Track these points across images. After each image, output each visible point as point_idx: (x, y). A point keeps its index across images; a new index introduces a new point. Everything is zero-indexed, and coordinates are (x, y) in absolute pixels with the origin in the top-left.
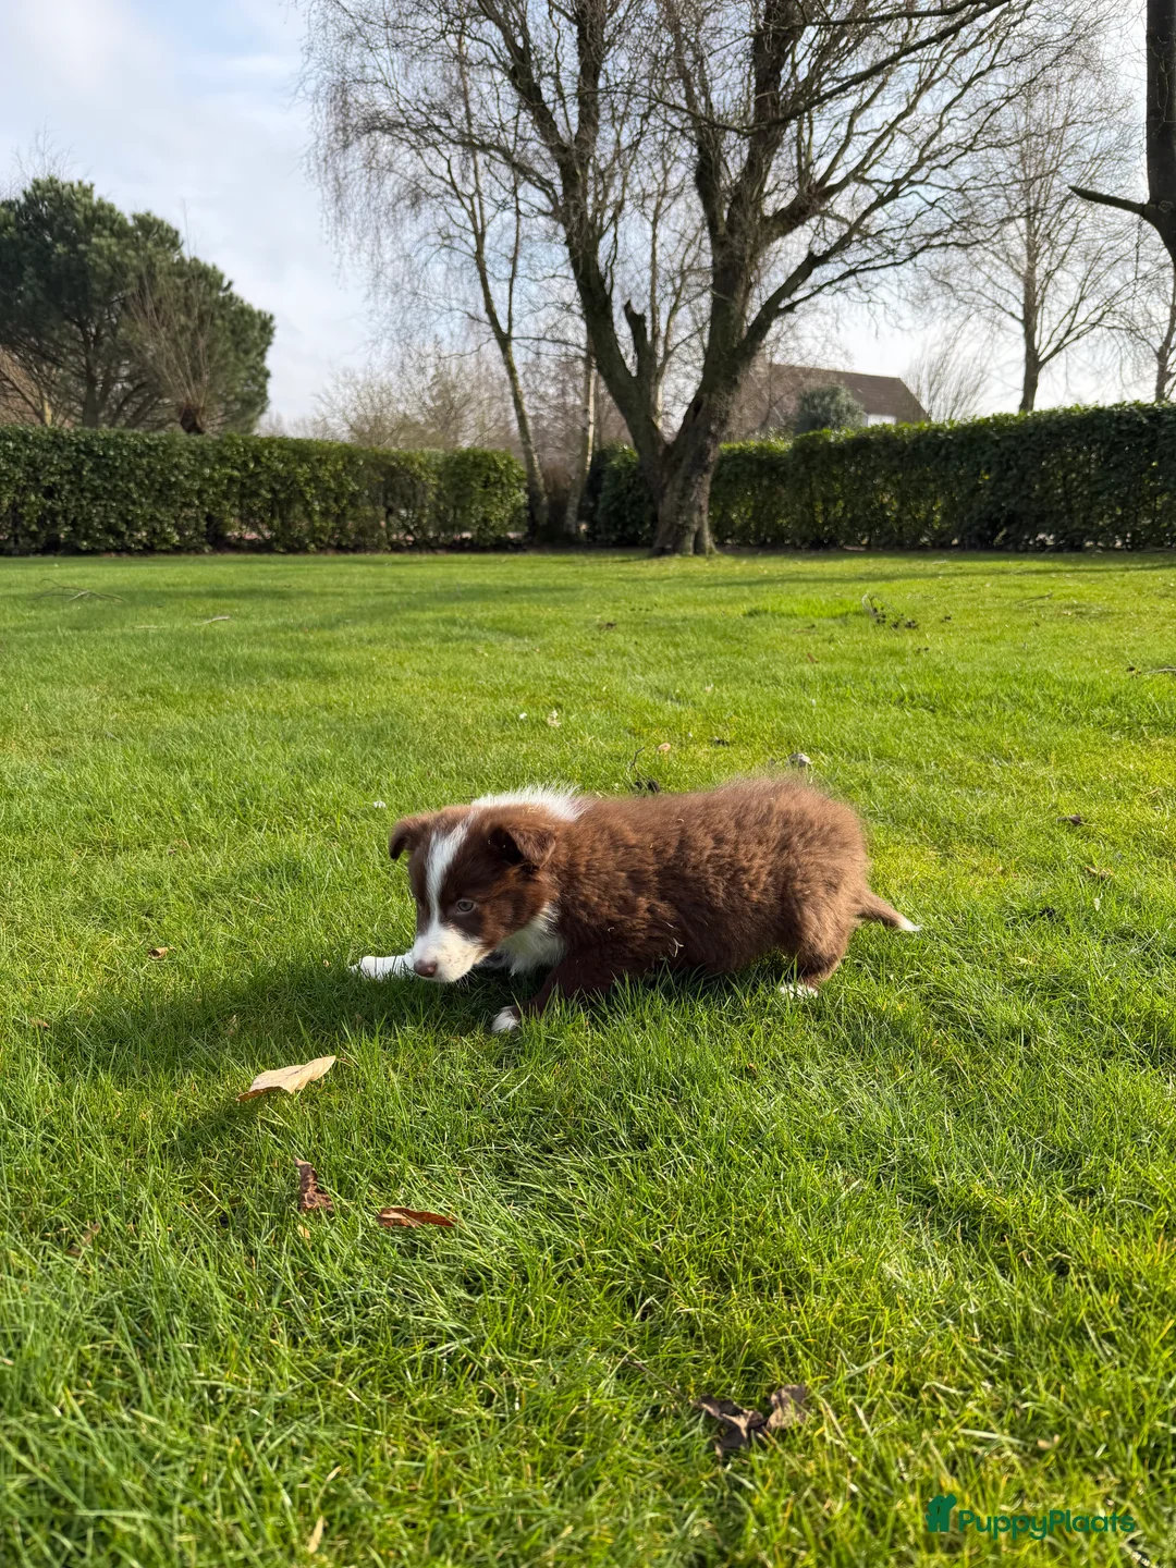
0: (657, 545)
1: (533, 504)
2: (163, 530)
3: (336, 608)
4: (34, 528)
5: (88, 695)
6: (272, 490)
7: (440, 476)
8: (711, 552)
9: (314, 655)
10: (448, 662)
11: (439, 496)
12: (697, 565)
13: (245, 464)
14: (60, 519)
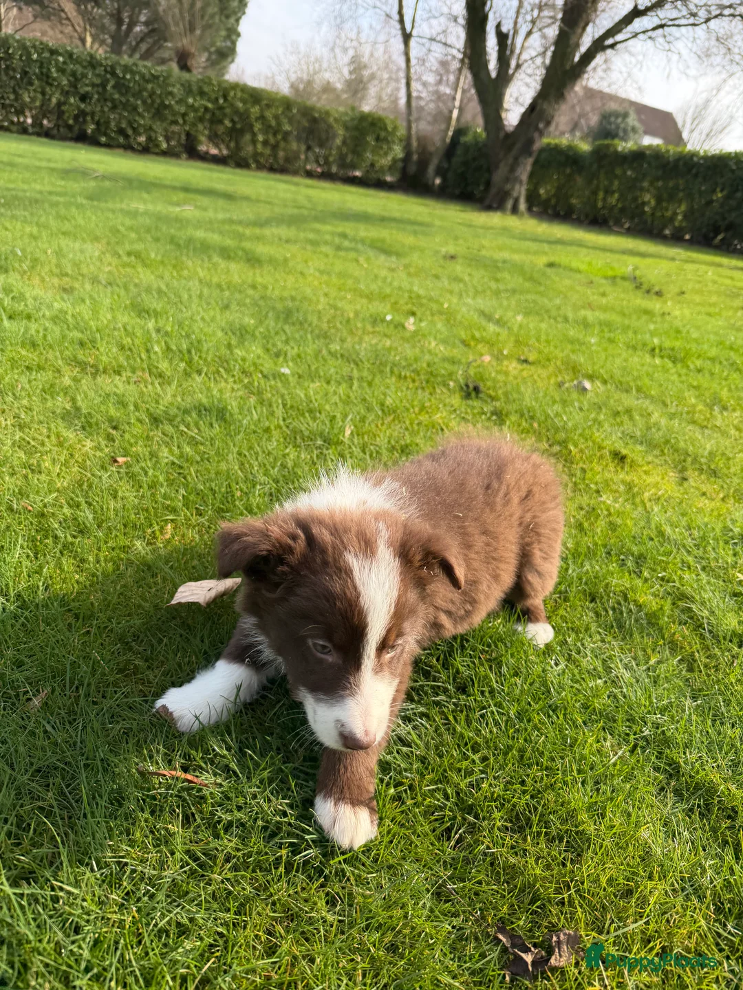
0: (487, 202)
1: (407, 159)
2: (156, 139)
3: (265, 212)
4: (71, 122)
5: (93, 250)
6: (232, 121)
7: (346, 128)
8: (522, 215)
9: (247, 245)
10: (339, 266)
11: (344, 142)
12: (512, 222)
13: (217, 99)
14: (89, 118)
